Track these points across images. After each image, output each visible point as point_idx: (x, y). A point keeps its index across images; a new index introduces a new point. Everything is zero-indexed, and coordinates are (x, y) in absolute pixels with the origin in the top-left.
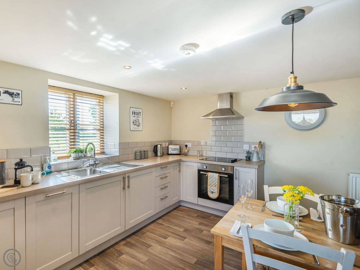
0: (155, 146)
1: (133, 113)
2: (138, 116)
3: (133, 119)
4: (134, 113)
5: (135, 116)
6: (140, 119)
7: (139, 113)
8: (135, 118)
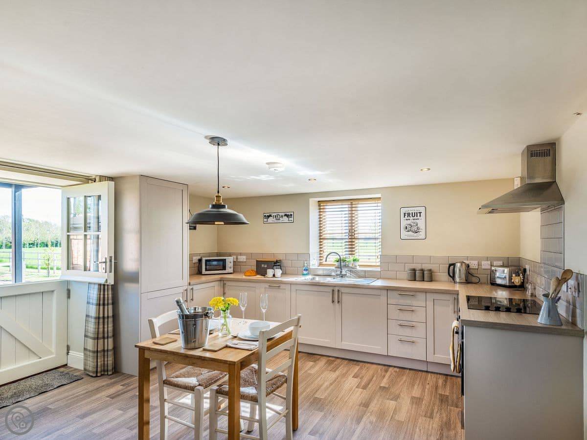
0: (450, 265)
1: (405, 215)
2: (416, 218)
3: (404, 223)
4: (407, 214)
5: (409, 218)
6: (421, 223)
7: (419, 214)
8: (409, 222)
